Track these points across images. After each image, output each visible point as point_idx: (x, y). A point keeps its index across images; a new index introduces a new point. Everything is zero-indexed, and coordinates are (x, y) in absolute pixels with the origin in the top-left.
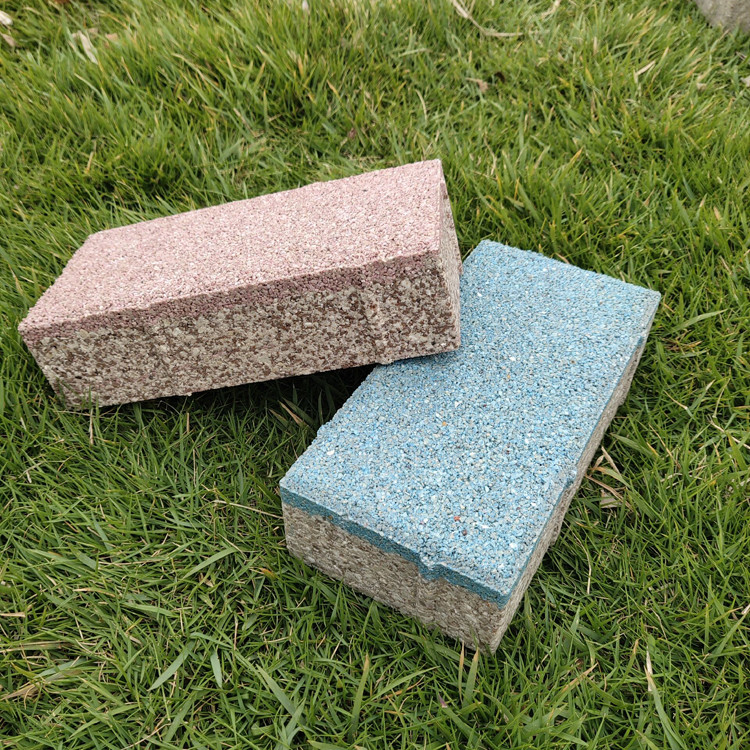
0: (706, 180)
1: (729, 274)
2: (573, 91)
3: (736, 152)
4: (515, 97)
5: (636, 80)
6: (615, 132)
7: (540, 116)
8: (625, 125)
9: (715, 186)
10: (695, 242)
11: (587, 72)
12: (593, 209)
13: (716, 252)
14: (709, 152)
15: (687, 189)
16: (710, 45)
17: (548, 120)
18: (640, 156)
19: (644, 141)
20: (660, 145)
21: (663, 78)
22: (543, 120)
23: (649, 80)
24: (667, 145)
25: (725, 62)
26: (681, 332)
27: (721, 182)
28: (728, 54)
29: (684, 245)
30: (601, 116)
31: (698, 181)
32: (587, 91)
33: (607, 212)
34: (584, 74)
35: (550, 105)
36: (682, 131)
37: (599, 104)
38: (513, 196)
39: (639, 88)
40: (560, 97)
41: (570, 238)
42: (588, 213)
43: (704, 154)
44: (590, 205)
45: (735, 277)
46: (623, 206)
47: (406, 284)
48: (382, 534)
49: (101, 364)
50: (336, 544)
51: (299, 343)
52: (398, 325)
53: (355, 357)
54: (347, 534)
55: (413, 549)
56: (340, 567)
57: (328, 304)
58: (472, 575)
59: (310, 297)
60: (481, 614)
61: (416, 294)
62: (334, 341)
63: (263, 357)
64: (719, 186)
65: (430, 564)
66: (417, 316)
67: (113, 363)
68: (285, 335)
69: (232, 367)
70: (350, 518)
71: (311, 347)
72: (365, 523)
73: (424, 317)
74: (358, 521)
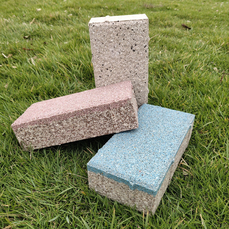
0: (206, 91)
1: (215, 113)
2: (167, 70)
3: (213, 84)
4: (151, 72)
5: (184, 68)
6: (179, 80)
7: (158, 77)
8: (182, 79)
9: (208, 92)
10: (204, 105)
11: (171, 66)
12: (175, 98)
13: (210, 108)
14: (206, 85)
15: (201, 93)
16: (204, 60)
17: (161, 77)
18: (187, 86)
19: (188, 82)
20: (192, 83)
21: (191, 67)
22: (159, 78)
23: (188, 68)
24: (194, 83)
25: (208, 64)
26: (203, 128)
27: (210, 91)
28: (209, 62)
29: (201, 106)
30: (175, 76)
31: (203, 91)
32: (171, 71)
33: (179, 98)
34: (170, 66)
35: (161, 74)
36: (198, 80)
37: (175, 74)
38: (152, 95)
39: (185, 70)
40: (164, 72)
41: (169, 105)
42: (173, 99)
43: (204, 85)
44: (174, 96)
45: (216, 114)
46: (183, 97)
47: (122, 108)
48: (118, 176)
49: (34, 136)
50: (104, 183)
51: (92, 127)
52: (120, 121)
53: (108, 131)
54: (107, 178)
55: (127, 180)
56: (105, 191)
57: (101, 115)
58: (145, 186)
59: (95, 113)
60: (149, 200)
61: (125, 111)
62: (102, 126)
63: (82, 132)
64: (209, 92)
65: (132, 184)
66: (126, 118)
67: (38, 135)
68: (88, 125)
69: (73, 136)
70: (108, 172)
71: (96, 128)
72: (113, 174)
73: (128, 118)
74: (111, 173)
